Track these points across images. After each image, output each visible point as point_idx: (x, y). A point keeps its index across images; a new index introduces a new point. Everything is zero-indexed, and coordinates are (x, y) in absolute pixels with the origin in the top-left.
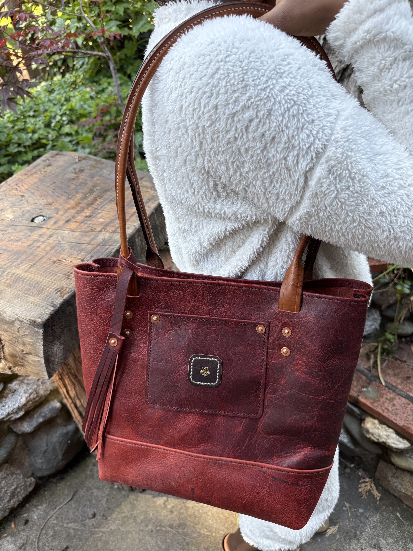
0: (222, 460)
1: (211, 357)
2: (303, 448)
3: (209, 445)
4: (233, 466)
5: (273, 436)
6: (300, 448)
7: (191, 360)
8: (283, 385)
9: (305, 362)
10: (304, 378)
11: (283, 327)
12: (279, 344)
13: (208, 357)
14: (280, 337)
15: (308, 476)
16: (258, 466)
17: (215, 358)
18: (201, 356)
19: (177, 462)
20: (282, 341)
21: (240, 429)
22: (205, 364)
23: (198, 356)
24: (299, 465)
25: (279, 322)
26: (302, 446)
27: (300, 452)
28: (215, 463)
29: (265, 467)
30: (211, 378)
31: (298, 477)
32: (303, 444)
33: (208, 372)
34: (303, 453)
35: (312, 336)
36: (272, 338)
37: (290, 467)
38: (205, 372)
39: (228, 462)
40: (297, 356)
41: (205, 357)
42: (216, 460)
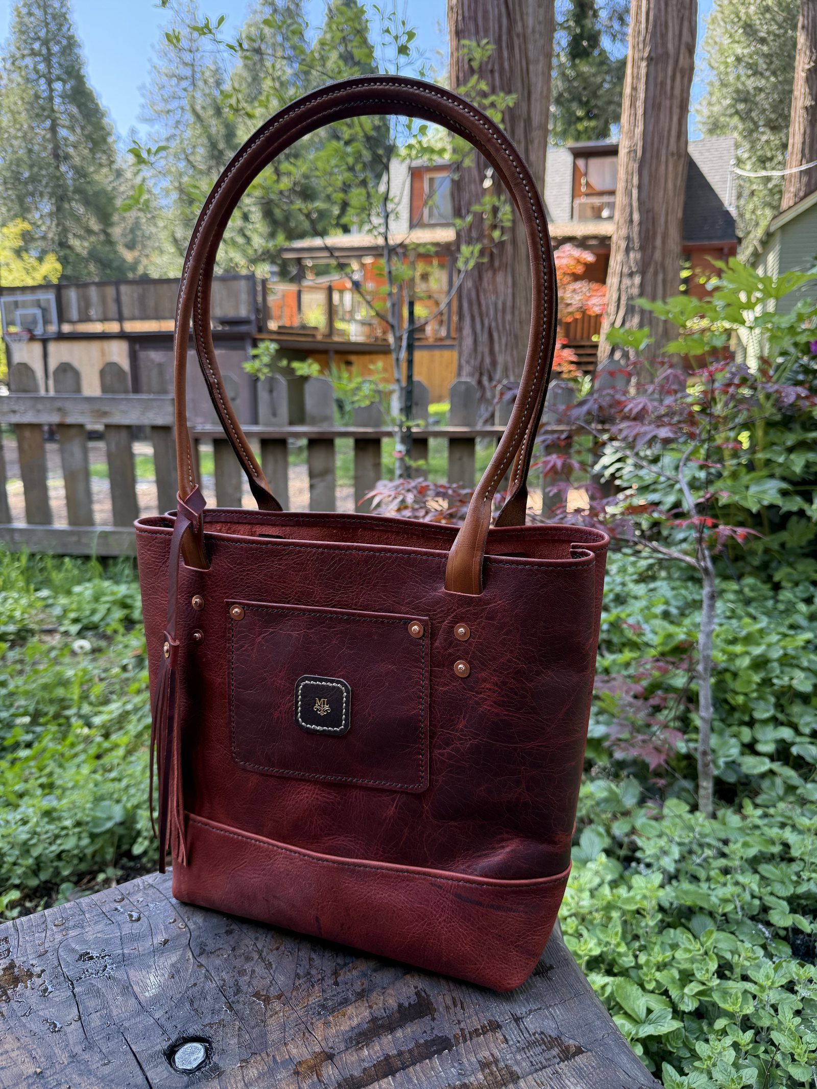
0: (365, 866)
1: (332, 681)
2: (508, 840)
3: (342, 838)
4: (384, 876)
5: (452, 823)
6: (502, 840)
7: (298, 686)
8: (462, 730)
9: (497, 685)
10: (497, 715)
11: (455, 622)
12: (450, 654)
13: (327, 681)
14: (451, 642)
15: (518, 891)
16: (429, 874)
17: (338, 682)
18: (315, 680)
19: (290, 868)
20: (455, 650)
21: (391, 811)
22: (321, 692)
23: (310, 679)
24: (500, 872)
25: (447, 615)
26: (505, 836)
27: (503, 847)
28: (353, 870)
29: (440, 877)
30: (332, 719)
31: (501, 893)
32: (507, 833)
33: (327, 707)
34: (507, 850)
35: (507, 634)
36: (437, 644)
37: (486, 876)
38: (322, 708)
39: (377, 868)
40: (482, 675)
41: (321, 680)
42: (355, 865)
